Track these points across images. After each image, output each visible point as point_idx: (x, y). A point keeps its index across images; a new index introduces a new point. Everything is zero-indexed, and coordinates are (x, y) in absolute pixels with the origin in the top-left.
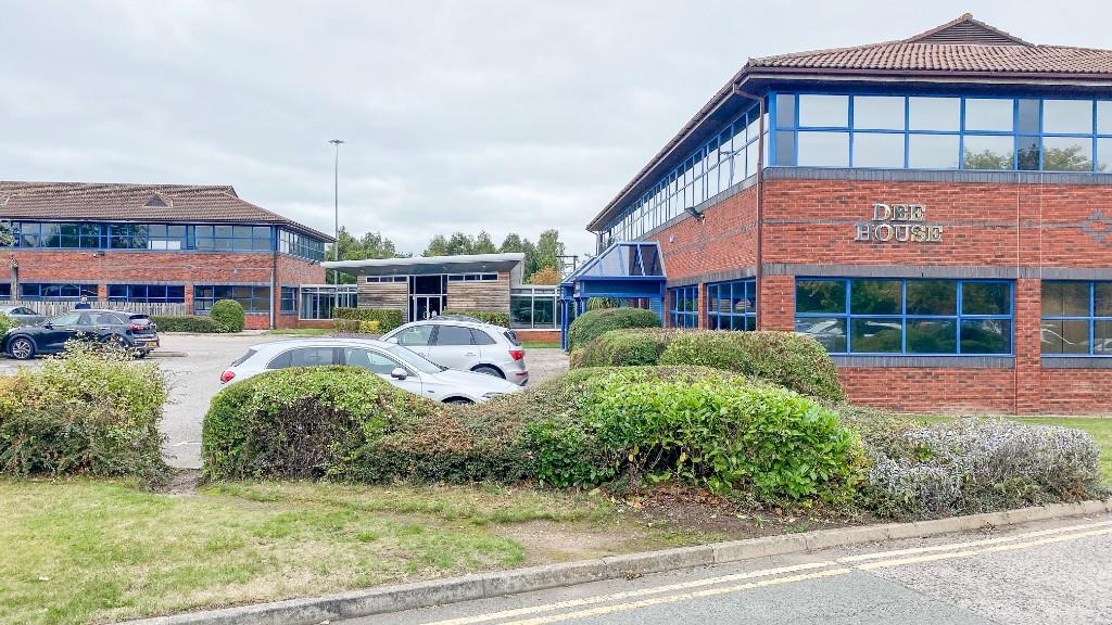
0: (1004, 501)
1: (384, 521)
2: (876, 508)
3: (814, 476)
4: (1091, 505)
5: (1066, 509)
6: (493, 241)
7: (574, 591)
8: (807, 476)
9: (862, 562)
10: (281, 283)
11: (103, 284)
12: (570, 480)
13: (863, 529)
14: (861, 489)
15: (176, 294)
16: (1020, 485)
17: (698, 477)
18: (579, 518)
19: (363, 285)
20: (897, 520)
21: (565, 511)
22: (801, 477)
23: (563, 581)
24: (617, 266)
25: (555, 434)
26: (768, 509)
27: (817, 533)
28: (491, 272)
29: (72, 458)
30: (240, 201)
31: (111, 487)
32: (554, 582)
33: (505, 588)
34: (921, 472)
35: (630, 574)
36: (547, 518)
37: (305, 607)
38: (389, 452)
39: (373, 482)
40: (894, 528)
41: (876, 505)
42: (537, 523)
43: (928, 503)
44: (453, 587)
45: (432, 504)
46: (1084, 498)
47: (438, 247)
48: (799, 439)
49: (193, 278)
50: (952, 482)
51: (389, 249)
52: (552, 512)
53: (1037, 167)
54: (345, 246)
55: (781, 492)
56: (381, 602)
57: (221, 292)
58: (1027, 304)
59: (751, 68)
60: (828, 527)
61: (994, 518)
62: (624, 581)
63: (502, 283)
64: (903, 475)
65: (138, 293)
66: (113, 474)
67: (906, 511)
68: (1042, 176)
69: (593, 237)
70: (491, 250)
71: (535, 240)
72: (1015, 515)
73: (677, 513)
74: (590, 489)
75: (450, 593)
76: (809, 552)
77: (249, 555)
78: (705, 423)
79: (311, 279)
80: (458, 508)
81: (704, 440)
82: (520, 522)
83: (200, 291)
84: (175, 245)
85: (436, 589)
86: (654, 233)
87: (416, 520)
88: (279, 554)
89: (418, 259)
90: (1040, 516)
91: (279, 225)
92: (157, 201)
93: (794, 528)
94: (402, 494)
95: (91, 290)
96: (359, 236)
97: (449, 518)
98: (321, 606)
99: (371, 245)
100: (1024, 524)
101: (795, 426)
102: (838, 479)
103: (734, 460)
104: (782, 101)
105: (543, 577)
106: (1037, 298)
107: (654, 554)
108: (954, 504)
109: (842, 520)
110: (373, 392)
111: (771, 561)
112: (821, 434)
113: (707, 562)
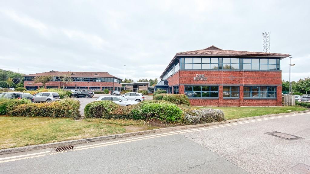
0: (208, 121)
1: (106, 125)
2: (185, 123)
3: (175, 118)
4: (222, 122)
5: (218, 123)
6: (148, 80)
7: (131, 137)
8: (174, 118)
9: (180, 132)
10: (115, 86)
11: (88, 87)
12: (138, 118)
13: (183, 126)
14: (183, 120)
15: (99, 88)
16: (210, 119)
17: (157, 118)
18: (137, 125)
19: (127, 87)
20: (189, 125)
21: (136, 124)
22: (173, 118)
23: (130, 136)
24: (162, 84)
25: (136, 111)
26: (168, 123)
27: (174, 127)
28: (145, 84)
29: (62, 115)
30: (109, 75)
31: (68, 119)
32: (128, 136)
33: (119, 137)
34: (193, 117)
35: (141, 134)
36: (132, 125)
37: (84, 140)
38: (111, 114)
39: (108, 119)
40: (188, 126)
41: (186, 122)
42: (130, 126)
43: (194, 122)
44: (110, 137)
45: (115, 122)
46: (221, 121)
47: (140, 81)
48: (173, 112)
49: (102, 86)
50: (198, 119)
51: (133, 81)
52: (133, 124)
53: (222, 69)
54: (126, 81)
55: (170, 120)
56: (97, 139)
57: (106, 88)
58: (221, 89)
59: (177, 54)
60: (177, 126)
61: (206, 124)
62: (140, 135)
63: (146, 86)
64: (190, 117)
65: (93, 88)
66: (69, 117)
67: (190, 123)
68: (223, 70)
69: (160, 79)
70: (147, 81)
71: (154, 80)
72: (209, 124)
73: (154, 124)
74: (141, 120)
75: (110, 138)
76: (173, 130)
77: (81, 131)
78: (158, 110)
79: (120, 86)
80: (118, 123)
81: (159, 112)
82: (128, 125)
83: (103, 88)
84: (100, 81)
85: (107, 137)
86: (167, 79)
87: (111, 125)
88: (86, 131)
89: (137, 83)
90: (214, 124)
91: (114, 78)
92: (96, 74)
93: (171, 126)
94: (112, 121)
95: (87, 88)
96: (128, 79)
97: (117, 125)
98: (87, 140)
99: (130, 80)
100: (211, 125)
101: (172, 110)
102: (180, 118)
103: (163, 115)
104: (182, 59)
105: (126, 135)
106: (222, 89)
107: (146, 131)
108: (199, 122)
109: (180, 125)
110: (109, 105)
111: (166, 132)
112: (177, 111)
113: (155, 132)
